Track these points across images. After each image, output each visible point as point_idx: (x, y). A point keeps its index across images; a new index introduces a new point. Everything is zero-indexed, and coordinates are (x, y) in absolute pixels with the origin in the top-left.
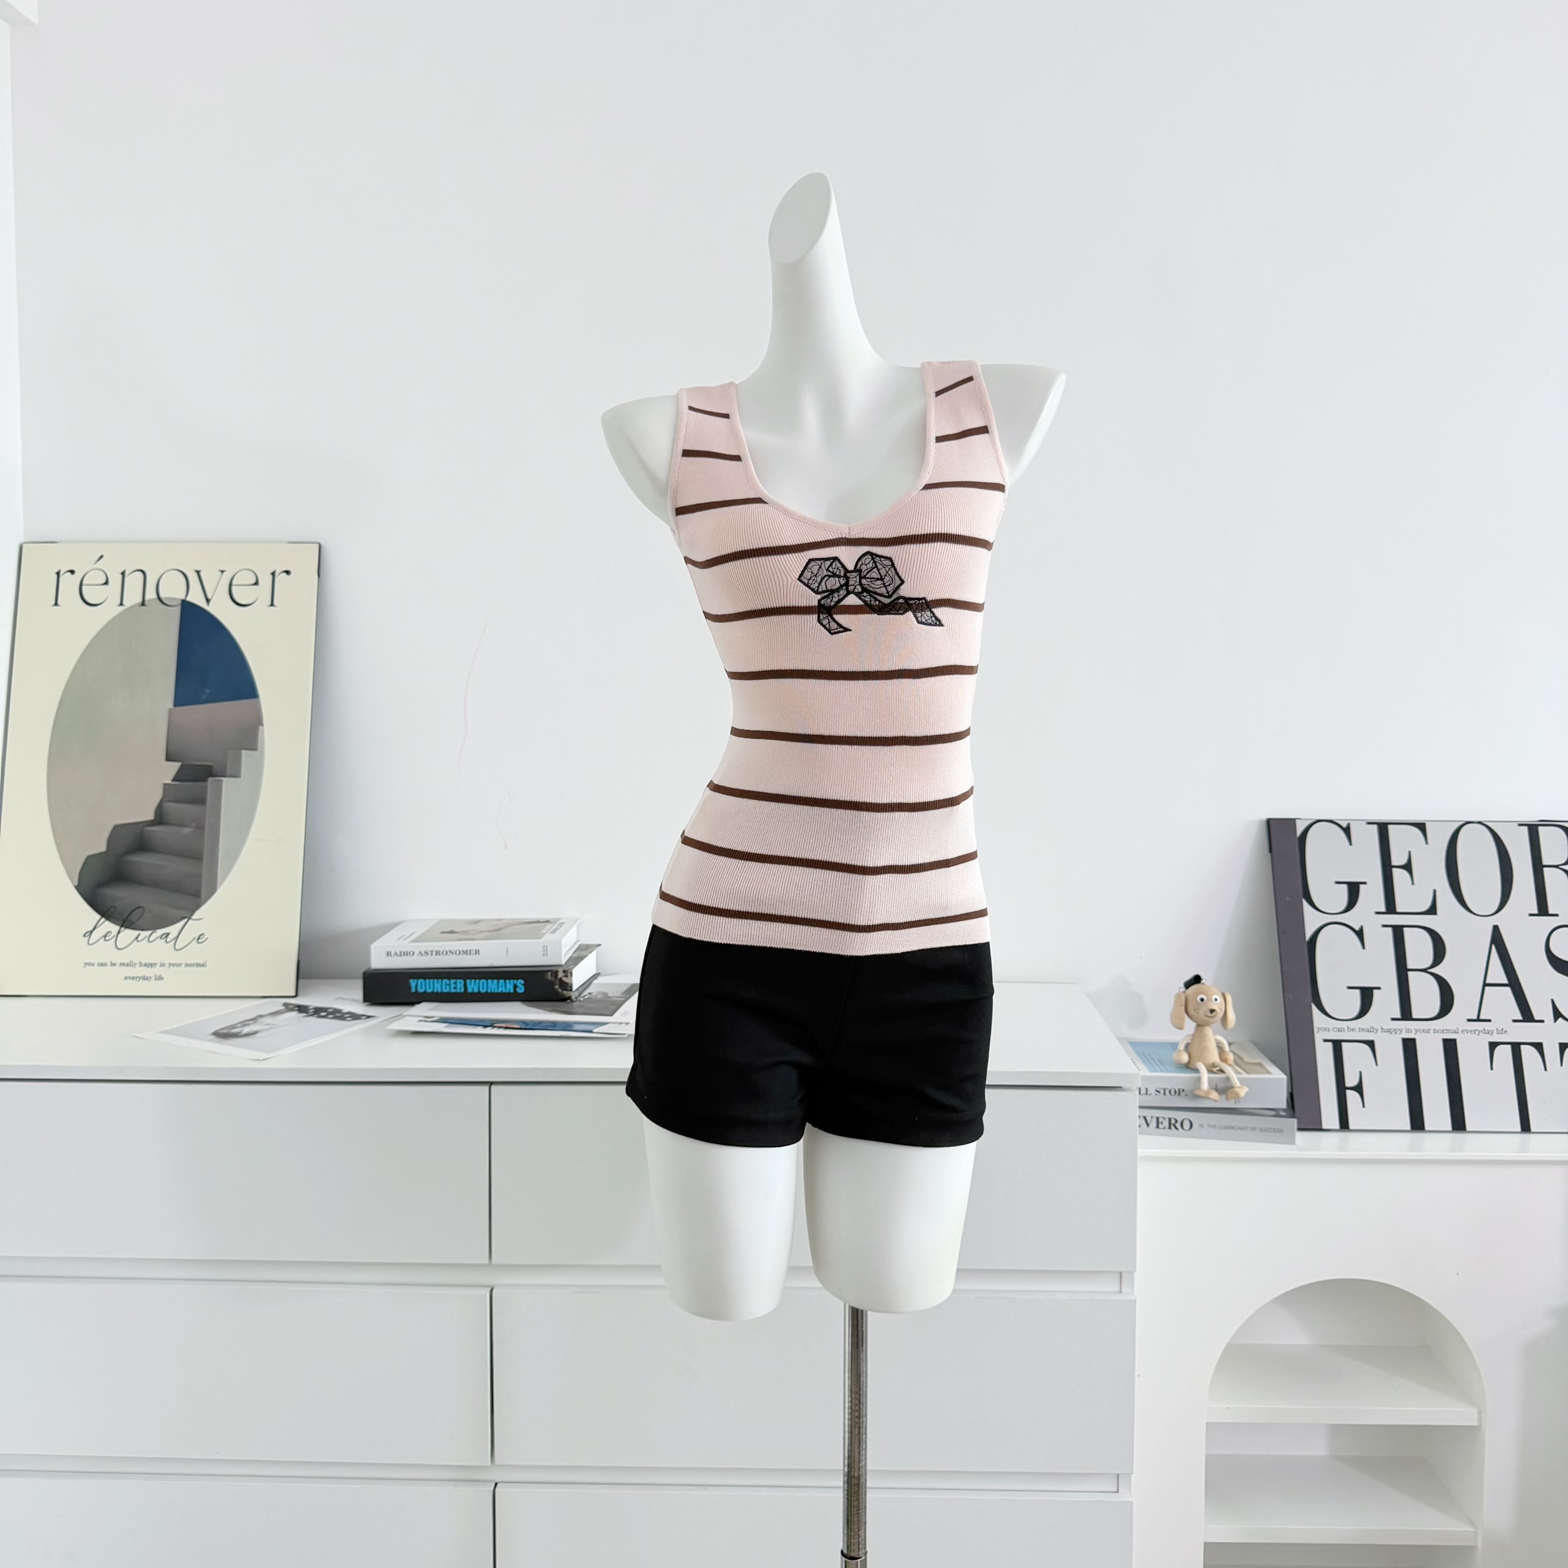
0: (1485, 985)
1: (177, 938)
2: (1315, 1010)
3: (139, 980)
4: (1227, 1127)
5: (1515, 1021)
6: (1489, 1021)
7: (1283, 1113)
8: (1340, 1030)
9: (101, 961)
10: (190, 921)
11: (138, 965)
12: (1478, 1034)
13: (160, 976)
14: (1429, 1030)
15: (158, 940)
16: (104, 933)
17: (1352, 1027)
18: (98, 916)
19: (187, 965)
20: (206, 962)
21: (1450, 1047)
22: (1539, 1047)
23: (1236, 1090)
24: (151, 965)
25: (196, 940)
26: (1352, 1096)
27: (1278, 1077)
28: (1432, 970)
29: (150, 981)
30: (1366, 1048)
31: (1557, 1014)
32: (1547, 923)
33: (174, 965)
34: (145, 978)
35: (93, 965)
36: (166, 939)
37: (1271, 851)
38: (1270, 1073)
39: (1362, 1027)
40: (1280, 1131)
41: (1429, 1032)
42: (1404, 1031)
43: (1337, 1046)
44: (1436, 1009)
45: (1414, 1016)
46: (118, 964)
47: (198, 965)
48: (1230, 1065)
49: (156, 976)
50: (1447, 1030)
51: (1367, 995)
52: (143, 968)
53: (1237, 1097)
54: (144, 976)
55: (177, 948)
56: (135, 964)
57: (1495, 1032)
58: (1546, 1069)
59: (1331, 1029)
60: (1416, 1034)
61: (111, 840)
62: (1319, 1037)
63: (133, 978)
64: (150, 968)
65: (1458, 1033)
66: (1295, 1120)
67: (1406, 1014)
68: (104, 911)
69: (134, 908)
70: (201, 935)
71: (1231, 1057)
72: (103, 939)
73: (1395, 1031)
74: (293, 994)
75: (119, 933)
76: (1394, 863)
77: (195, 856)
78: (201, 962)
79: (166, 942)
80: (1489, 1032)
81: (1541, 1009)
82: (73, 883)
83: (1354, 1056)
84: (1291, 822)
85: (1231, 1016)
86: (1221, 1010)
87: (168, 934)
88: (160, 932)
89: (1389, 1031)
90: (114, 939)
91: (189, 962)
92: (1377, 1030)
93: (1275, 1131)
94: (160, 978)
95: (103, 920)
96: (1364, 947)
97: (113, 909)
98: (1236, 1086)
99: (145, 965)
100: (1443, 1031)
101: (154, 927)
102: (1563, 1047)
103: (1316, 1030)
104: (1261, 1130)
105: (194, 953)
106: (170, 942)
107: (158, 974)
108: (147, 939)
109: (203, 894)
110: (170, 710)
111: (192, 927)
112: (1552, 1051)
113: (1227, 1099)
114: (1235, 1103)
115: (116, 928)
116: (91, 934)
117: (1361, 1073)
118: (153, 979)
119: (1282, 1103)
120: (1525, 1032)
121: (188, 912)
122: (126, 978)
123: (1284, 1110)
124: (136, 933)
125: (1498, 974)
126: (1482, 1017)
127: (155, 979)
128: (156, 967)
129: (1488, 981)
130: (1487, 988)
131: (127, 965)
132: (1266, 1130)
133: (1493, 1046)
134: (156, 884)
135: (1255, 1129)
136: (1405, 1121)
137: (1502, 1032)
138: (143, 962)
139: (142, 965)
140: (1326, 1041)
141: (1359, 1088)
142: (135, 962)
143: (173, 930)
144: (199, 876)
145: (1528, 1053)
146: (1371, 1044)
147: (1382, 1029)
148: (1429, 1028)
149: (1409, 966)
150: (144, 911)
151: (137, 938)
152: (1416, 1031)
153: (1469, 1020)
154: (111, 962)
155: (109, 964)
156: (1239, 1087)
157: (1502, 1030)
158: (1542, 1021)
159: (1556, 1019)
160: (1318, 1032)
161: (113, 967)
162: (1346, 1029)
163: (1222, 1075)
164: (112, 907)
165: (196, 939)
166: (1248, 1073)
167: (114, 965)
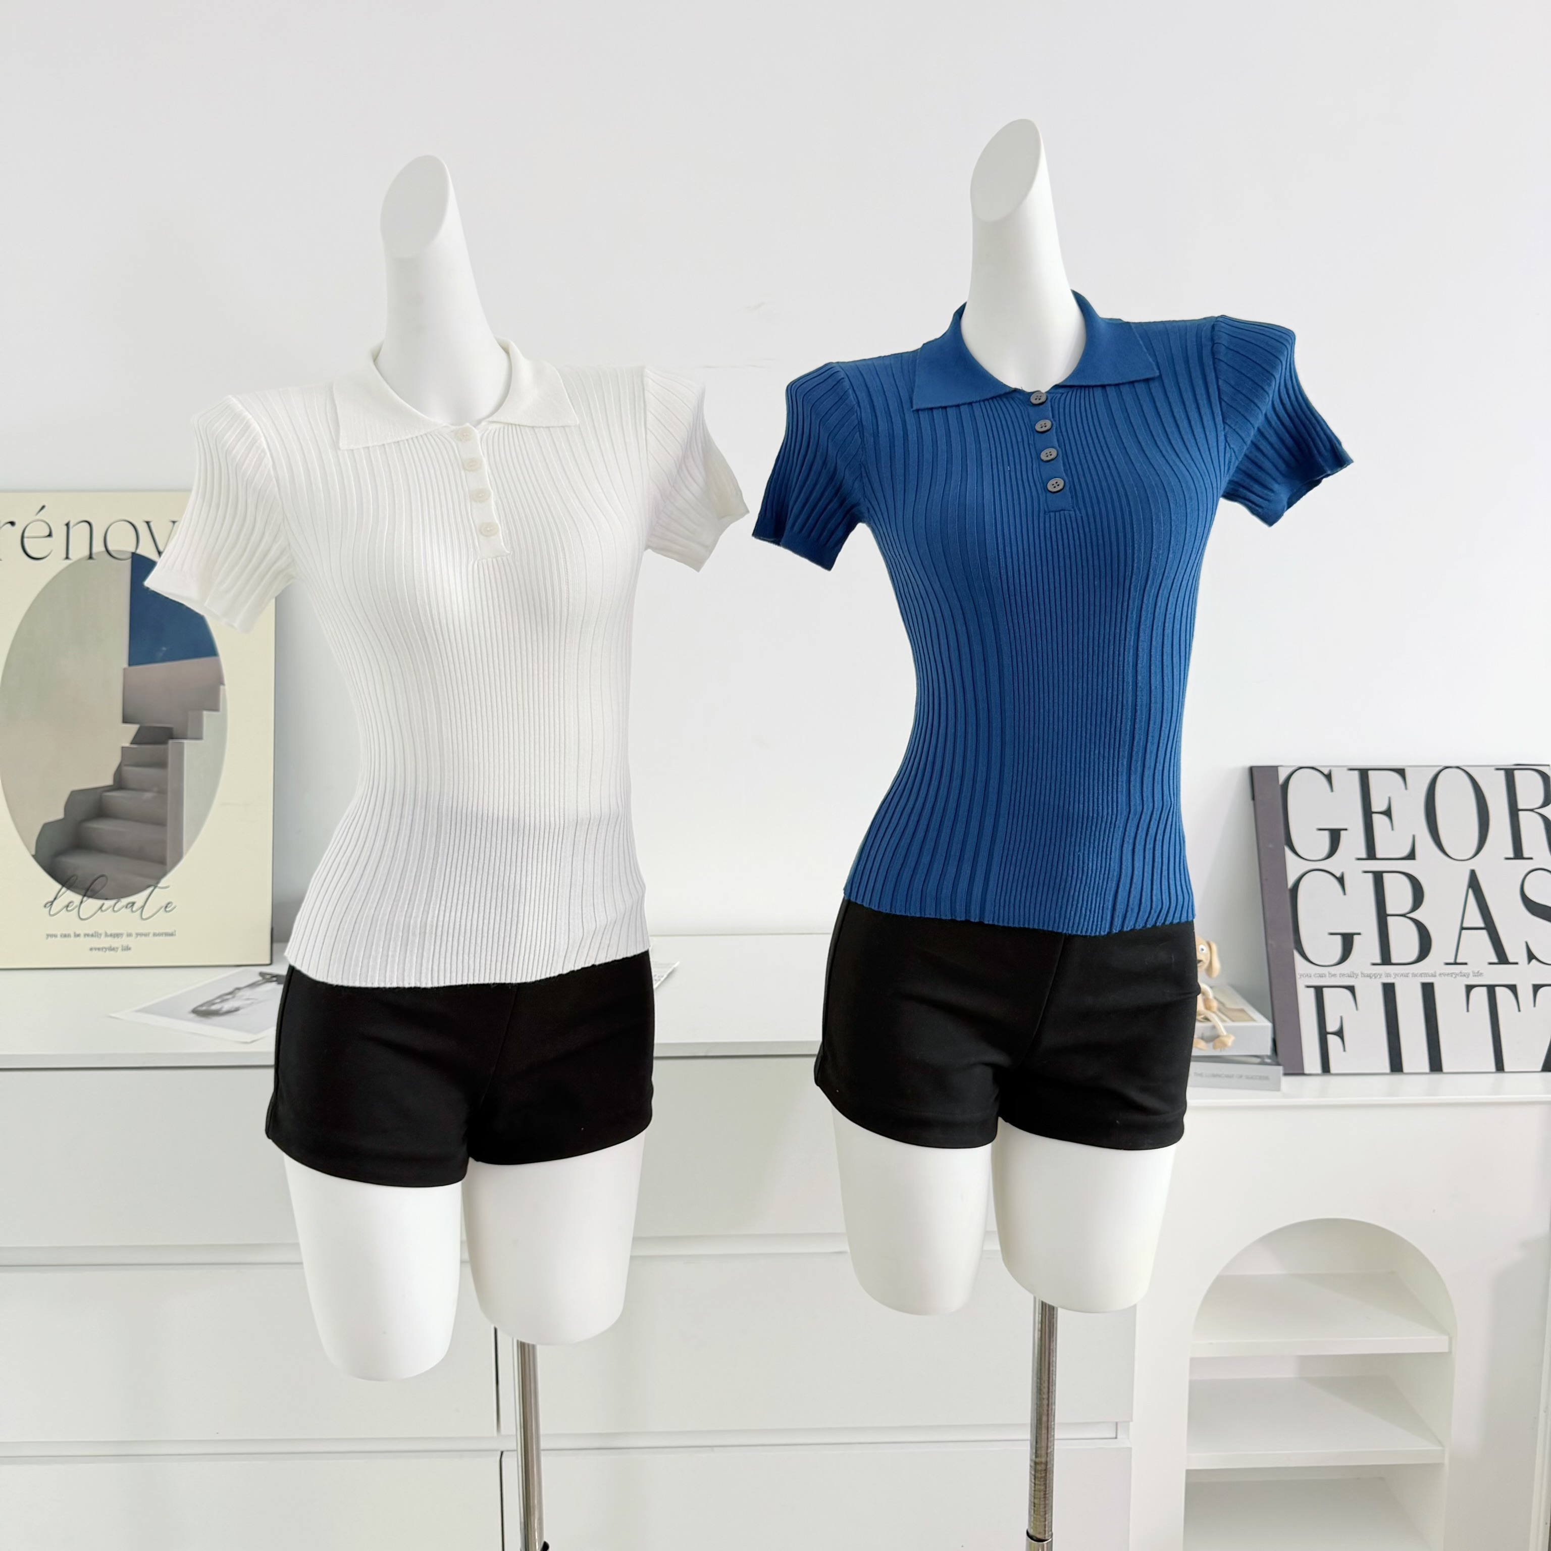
0: (1463, 928)
1: (143, 907)
2: (1297, 956)
3: (105, 951)
4: (1214, 1076)
5: (1490, 964)
6: (1466, 964)
7: (1268, 1061)
8: (1321, 976)
9: (64, 932)
10: (157, 890)
11: (103, 935)
12: (1456, 977)
13: (127, 947)
14: (1408, 974)
15: (124, 909)
16: (66, 903)
17: (1333, 973)
18: (58, 886)
19: (155, 935)
20: (175, 931)
21: (1428, 990)
22: (1513, 988)
23: (1225, 1039)
24: (117, 935)
25: (163, 909)
26: (1333, 1041)
27: (1264, 1025)
28: (1412, 915)
29: (117, 951)
30: (1347, 993)
31: (1531, 956)
32: (1522, 866)
33: (141, 935)
34: (112, 949)
35: (56, 936)
36: (132, 909)
37: (1253, 798)
38: (1253, 1020)
39: (1343, 972)
40: (1267, 1078)
41: (1407, 976)
42: (1383, 976)
43: (1319, 991)
44: (1414, 951)
45: (1394, 960)
46: (82, 935)
47: (167, 934)
48: (1214, 1012)
49: (122, 946)
50: (1425, 974)
51: (1348, 940)
52: (109, 939)
53: (1224, 1045)
54: (111, 947)
55: (144, 917)
56: (101, 935)
57: (1471, 975)
58: (1519, 1010)
59: (1312, 975)
60: (1395, 977)
61: (69, 806)
62: (1301, 984)
63: (99, 949)
64: (116, 938)
65: (1435, 976)
66: (1280, 1069)
67: (1386, 959)
68: (66, 881)
69: (95, 877)
70: (168, 904)
71: (1215, 1004)
72: (65, 909)
73: (1375, 976)
74: (268, 962)
75: (81, 902)
76: (1375, 808)
77: (160, 823)
78: (170, 931)
79: (132, 911)
80: (1466, 975)
81: (1514, 951)
82: (30, 852)
83: (1335, 1001)
84: (1274, 769)
85: (1217, 964)
86: (1207, 959)
87: (133, 903)
88: (125, 901)
89: (1369, 976)
90: (77, 909)
91: (157, 931)
92: (1358, 975)
93: (1261, 1078)
94: (128, 948)
95: (64, 889)
96: (1345, 894)
97: (75, 878)
98: (1222, 1034)
99: (111, 935)
100: (1421, 975)
101: (119, 895)
102: (1536, 988)
103: (1298, 976)
104: (1247, 1077)
105: (162, 922)
106: (137, 910)
107: (125, 944)
108: (111, 909)
109: (169, 860)
110: (125, 669)
111: (158, 896)
112: (1525, 992)
113: (1214, 1047)
114: (1221, 1051)
115: (79, 898)
116: (51, 905)
117: (1341, 1018)
118: (120, 950)
119: (1267, 1050)
120: (1500, 975)
121: (154, 880)
122: (91, 949)
123: (1269, 1057)
124: (100, 902)
125: (1474, 918)
126: (1458, 961)
127: (122, 950)
128: (122, 937)
129: (1465, 925)
130: (1464, 932)
131: (92, 936)
132: (1252, 1078)
133: (1469, 988)
134: (119, 852)
135: (1241, 1077)
136: (1386, 1066)
137: (1478, 974)
138: (109, 933)
139: (108, 936)
140: (1308, 987)
141: (1340, 1033)
142: (100, 932)
143: (139, 898)
144: (164, 842)
145: (1503, 995)
146: (1351, 989)
147: (1362, 973)
148: (1407, 972)
149: (1389, 911)
150: (107, 878)
151: (101, 908)
152: (1396, 975)
153: (1447, 964)
154: (75, 933)
155: (72, 935)
156: (1226, 1036)
157: (1478, 972)
158: (1517, 963)
159: (1530, 961)
160: (1300, 978)
161: (78, 938)
162: (1327, 974)
163: (1208, 1024)
164: (73, 876)
165: (165, 905)
166: (1233, 1021)
167: (79, 935)
